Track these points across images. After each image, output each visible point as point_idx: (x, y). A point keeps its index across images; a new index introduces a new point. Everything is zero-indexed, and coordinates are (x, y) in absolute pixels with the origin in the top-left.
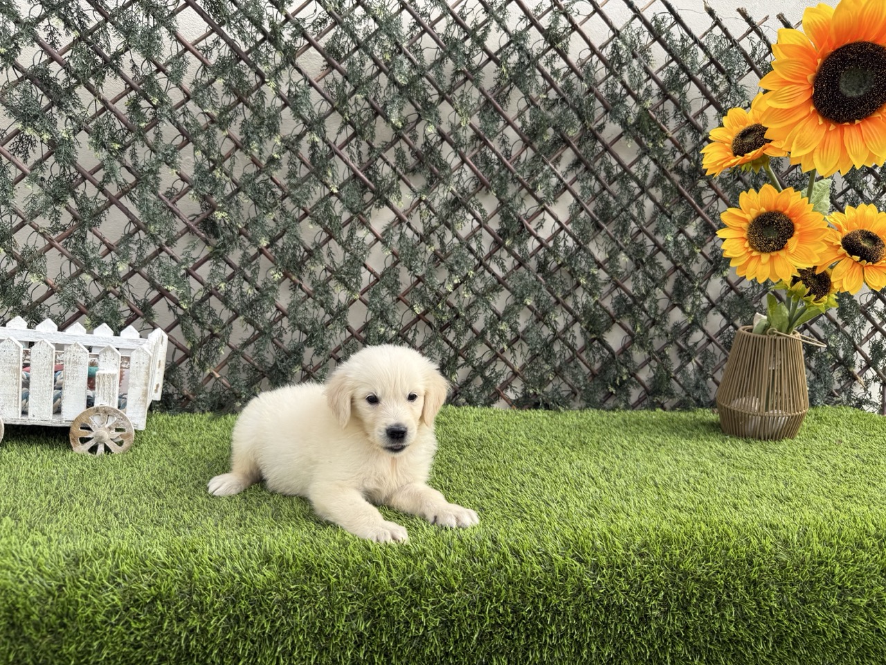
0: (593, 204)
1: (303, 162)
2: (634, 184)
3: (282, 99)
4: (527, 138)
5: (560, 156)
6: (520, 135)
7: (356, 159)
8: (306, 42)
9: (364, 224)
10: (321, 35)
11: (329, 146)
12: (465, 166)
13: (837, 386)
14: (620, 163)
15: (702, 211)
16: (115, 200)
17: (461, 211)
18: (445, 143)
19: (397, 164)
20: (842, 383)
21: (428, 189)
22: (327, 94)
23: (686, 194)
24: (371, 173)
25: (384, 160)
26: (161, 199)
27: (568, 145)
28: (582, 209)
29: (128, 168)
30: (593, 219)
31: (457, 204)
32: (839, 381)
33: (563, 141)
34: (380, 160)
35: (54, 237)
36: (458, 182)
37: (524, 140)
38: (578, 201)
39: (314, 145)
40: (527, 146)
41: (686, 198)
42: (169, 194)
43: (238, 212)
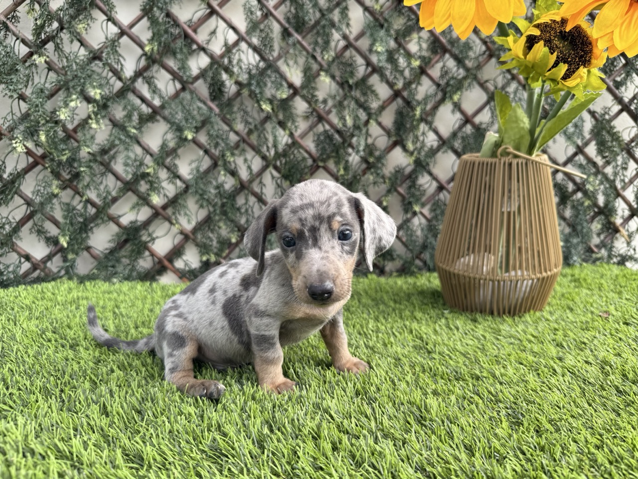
13: (595, 240)
20: (602, 237)
32: (599, 235)
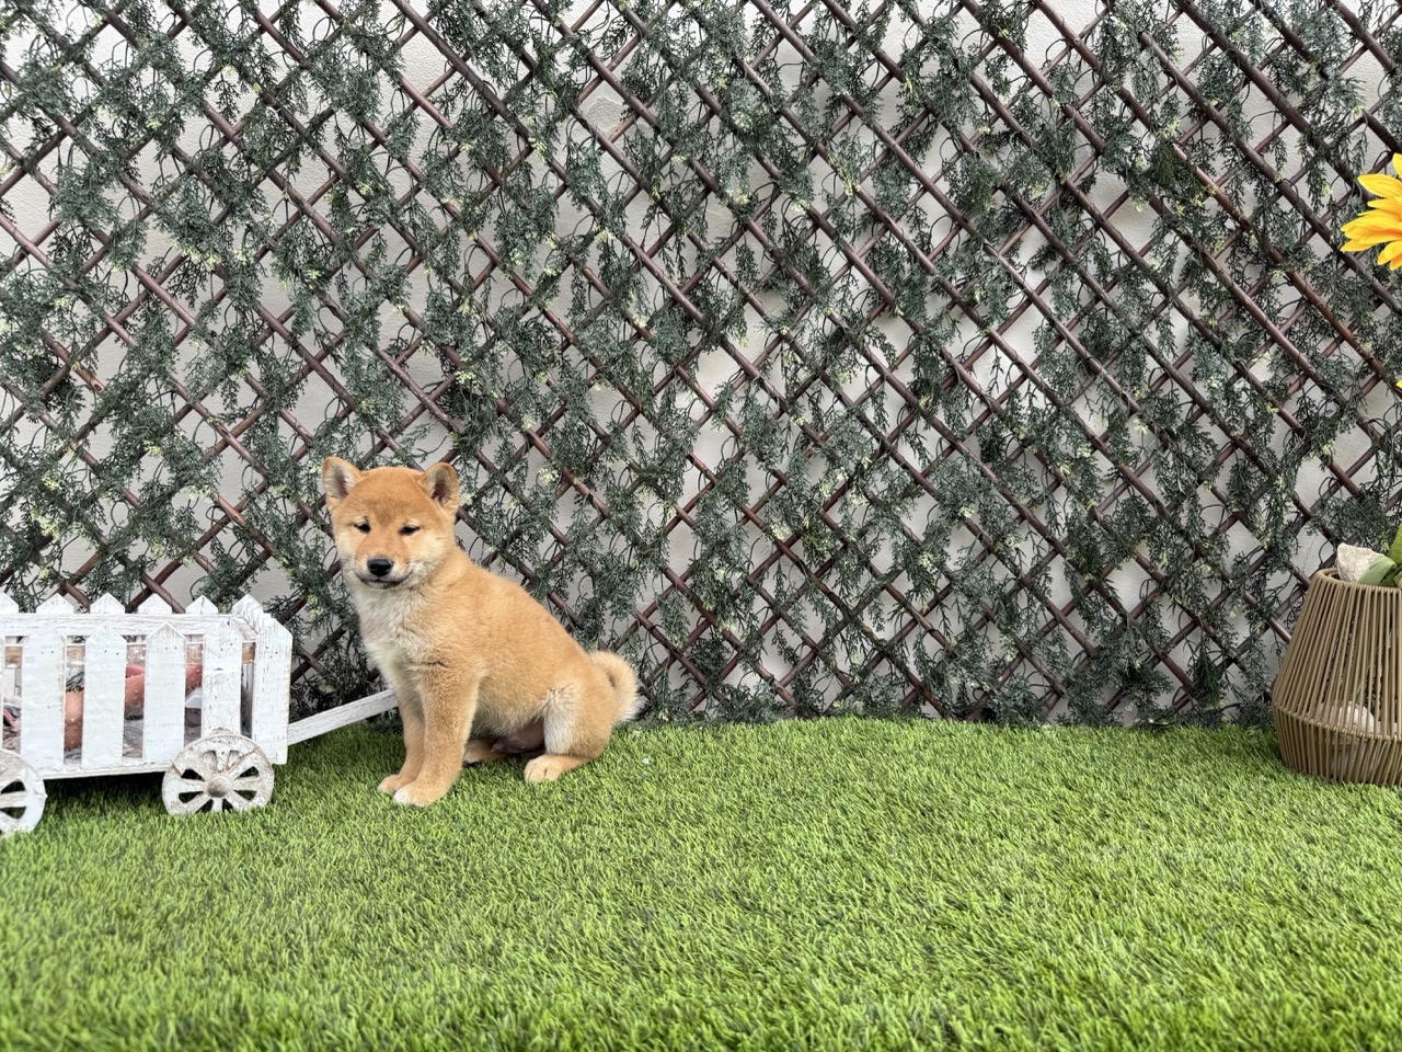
0: (1079, 329)
1: (592, 283)
2: (1150, 286)
3: (560, 176)
4: (959, 213)
5: (1019, 241)
6: (946, 207)
7: (675, 269)
8: (595, 74)
9: (689, 384)
10: (617, 59)
11: (632, 251)
12: (854, 269)
14: (1125, 249)
15: (1280, 333)
16: (315, 363)
17: (847, 351)
18: (820, 231)
19: (740, 274)
21: (791, 317)
22: (628, 161)
23: (1248, 299)
24: (699, 293)
25: (719, 268)
26: (381, 358)
27: (1032, 220)
28: (1060, 338)
29: (333, 310)
30: (1080, 356)
31: (841, 340)
33: (1021, 215)
34: (714, 270)
35: (229, 428)
36: (843, 300)
37: (954, 218)
38: (1052, 323)
39: (607, 252)
40: (959, 227)
41: (1248, 307)
42: (394, 350)
43: (494, 371)
